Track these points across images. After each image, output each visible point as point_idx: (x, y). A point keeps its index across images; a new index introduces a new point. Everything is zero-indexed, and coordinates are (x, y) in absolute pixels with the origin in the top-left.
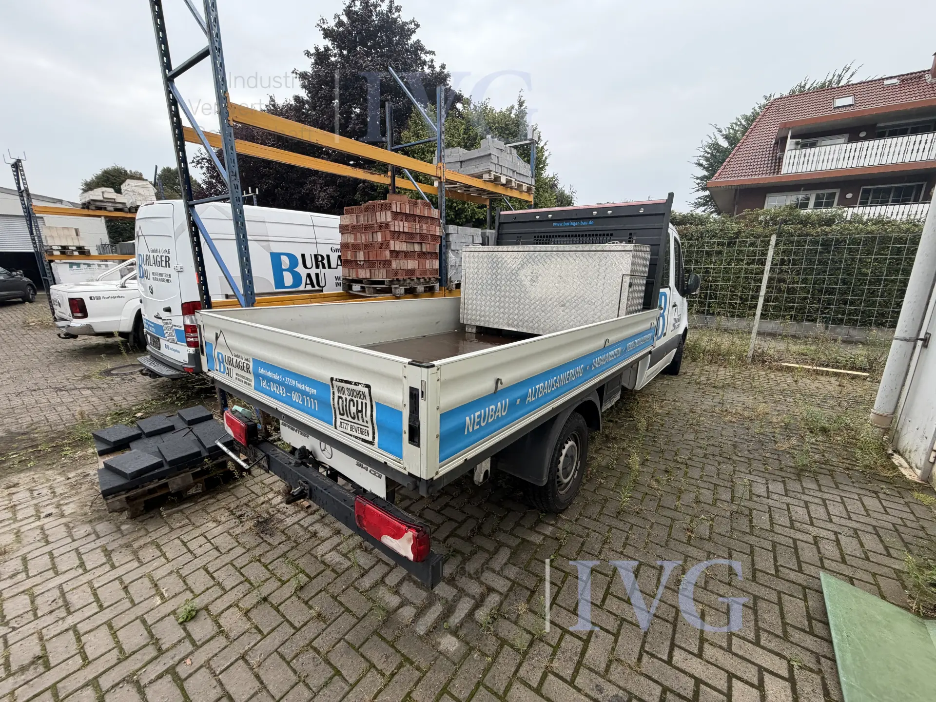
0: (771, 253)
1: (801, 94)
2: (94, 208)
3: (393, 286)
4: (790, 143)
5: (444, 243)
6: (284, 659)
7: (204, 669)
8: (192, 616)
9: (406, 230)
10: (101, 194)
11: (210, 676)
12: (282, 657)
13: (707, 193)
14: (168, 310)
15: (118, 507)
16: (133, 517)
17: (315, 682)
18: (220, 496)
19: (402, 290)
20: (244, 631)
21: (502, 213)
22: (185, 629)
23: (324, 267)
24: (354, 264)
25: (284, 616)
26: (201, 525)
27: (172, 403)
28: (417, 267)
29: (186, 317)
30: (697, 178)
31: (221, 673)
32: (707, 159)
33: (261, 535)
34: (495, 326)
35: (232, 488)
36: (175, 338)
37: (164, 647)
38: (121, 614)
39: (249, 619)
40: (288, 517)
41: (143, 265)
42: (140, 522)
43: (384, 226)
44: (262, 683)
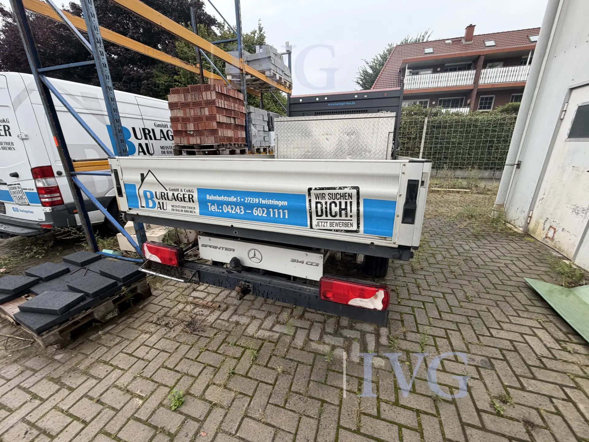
0: (425, 128)
1: (407, 44)
3: (220, 149)
4: (407, 72)
6: (278, 406)
7: (220, 434)
11: (229, 437)
12: (276, 405)
14: (15, 175)
16: (63, 347)
17: (313, 412)
20: (232, 399)
22: (181, 413)
23: (151, 139)
24: (184, 133)
25: (257, 380)
26: (136, 339)
27: (32, 257)
28: (233, 136)
31: (236, 432)
33: (195, 333)
35: (142, 308)
36: (25, 201)
37: (172, 432)
38: (110, 421)
39: (230, 390)
40: (207, 317)
43: (210, 103)
44: (274, 427)
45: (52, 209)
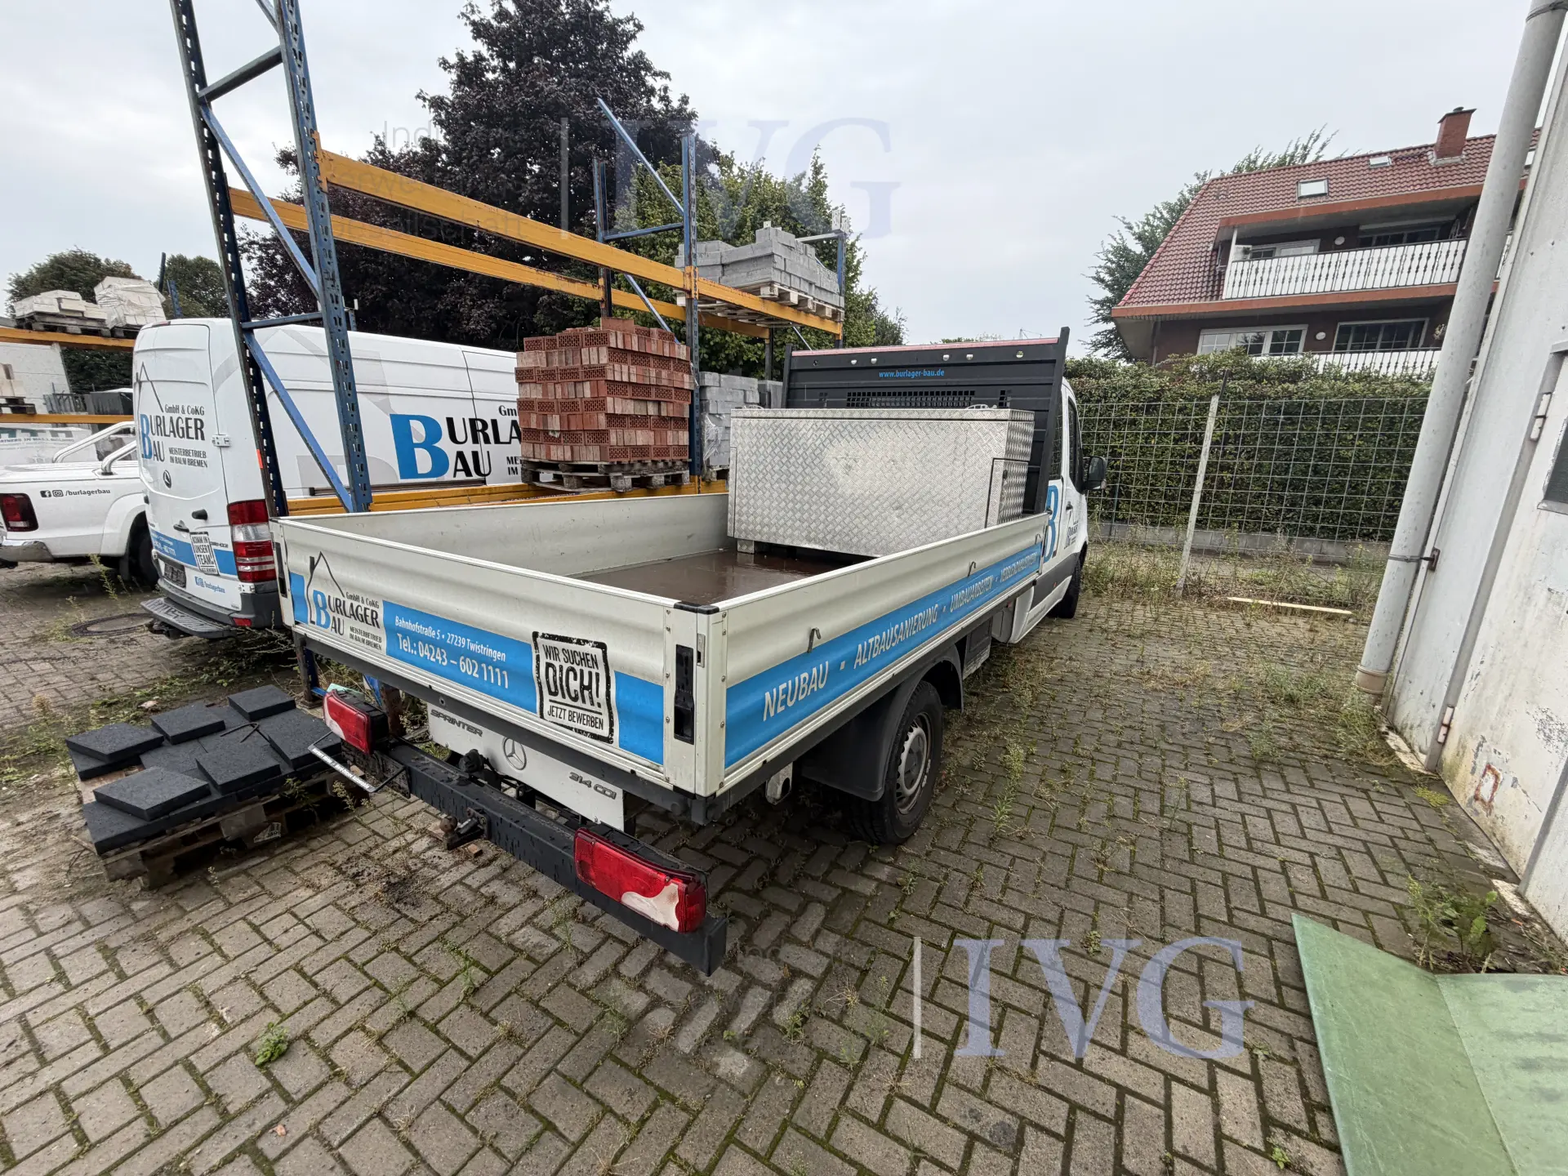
0: (1210, 424)
1: (1249, 172)
2: (42, 328)
3: (612, 475)
4: (1235, 250)
5: (697, 402)
6: (453, 1110)
7: (309, 1140)
8: (281, 1052)
9: (634, 379)
10: (56, 302)
11: (322, 1150)
12: (451, 1109)
13: (1111, 326)
14: (202, 515)
15: (128, 871)
16: (154, 886)
17: (511, 1144)
18: (314, 844)
19: (627, 481)
20: (377, 1070)
21: (795, 353)
22: (269, 1075)
23: (487, 441)
24: (542, 434)
25: (447, 1040)
26: (285, 895)
27: (212, 682)
28: (652, 443)
29: (236, 528)
30: (1096, 302)
31: (340, 1145)
32: (1111, 272)
33: (397, 906)
34: (787, 542)
35: (335, 829)
36: (216, 567)
37: (232, 1109)
38: (145, 1057)
39: (386, 1050)
40: (443, 873)
41: (150, 435)
42: (167, 895)
43: (596, 372)
44: (416, 1153)
45: (256, 587)
